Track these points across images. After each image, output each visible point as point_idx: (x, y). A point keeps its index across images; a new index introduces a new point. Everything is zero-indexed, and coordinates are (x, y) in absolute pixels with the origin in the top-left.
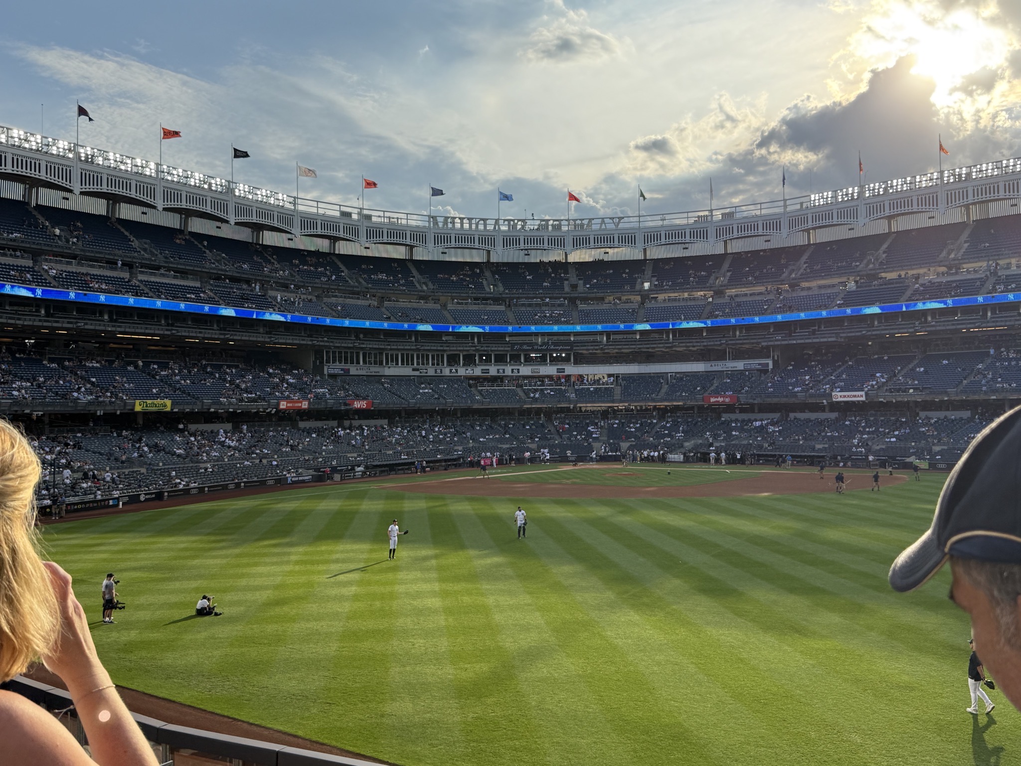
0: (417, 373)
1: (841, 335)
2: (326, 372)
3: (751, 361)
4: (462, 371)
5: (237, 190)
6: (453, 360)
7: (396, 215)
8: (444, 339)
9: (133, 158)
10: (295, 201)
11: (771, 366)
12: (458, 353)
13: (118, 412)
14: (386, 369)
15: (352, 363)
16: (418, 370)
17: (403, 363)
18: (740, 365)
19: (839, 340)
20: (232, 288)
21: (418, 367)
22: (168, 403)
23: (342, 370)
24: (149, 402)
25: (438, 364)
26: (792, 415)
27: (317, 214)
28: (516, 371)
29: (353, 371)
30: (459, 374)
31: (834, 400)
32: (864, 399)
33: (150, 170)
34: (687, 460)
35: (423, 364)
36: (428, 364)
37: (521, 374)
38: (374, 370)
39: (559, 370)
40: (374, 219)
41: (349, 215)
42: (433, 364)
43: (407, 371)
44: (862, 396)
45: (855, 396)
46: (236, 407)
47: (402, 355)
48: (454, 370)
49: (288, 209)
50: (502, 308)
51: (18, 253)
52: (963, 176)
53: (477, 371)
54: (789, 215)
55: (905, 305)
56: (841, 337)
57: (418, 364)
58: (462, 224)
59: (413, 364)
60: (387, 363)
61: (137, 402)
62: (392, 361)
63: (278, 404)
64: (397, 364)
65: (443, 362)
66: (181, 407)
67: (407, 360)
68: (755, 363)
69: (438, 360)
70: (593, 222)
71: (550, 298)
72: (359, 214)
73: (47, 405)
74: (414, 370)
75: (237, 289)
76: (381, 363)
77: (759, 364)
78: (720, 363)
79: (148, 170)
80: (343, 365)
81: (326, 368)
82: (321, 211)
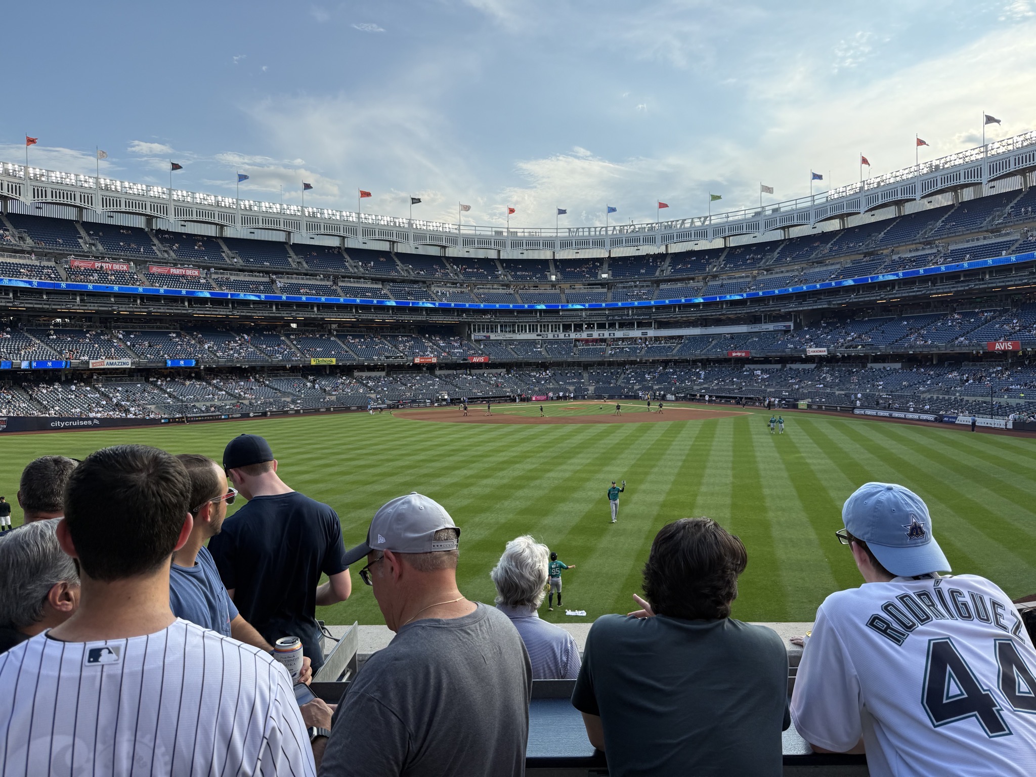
0: (540, 338)
1: (834, 303)
2: (473, 338)
3: (779, 324)
4: (573, 335)
5: (414, 225)
6: (567, 328)
7: (534, 231)
8: (561, 314)
9: (341, 212)
10: (459, 227)
11: (792, 328)
12: (570, 323)
13: (301, 366)
14: (518, 335)
15: (492, 332)
16: (540, 335)
17: (530, 331)
18: (771, 327)
19: (832, 306)
20: (405, 287)
21: (541, 333)
22: (334, 360)
23: (484, 336)
24: (320, 359)
25: (556, 331)
26: (788, 366)
27: (476, 235)
28: (612, 335)
29: (493, 336)
30: (571, 338)
31: (808, 354)
32: (826, 353)
33: (353, 218)
34: (677, 399)
35: (544, 331)
36: (548, 331)
37: (616, 336)
38: (508, 336)
39: (643, 334)
40: (519, 234)
41: (501, 233)
42: (552, 331)
43: (532, 336)
44: (825, 351)
45: (820, 351)
46: (383, 362)
47: (530, 326)
48: (567, 335)
49: (454, 233)
50: (605, 290)
51: (261, 274)
52: (933, 167)
53: (584, 335)
54: (816, 208)
55: (871, 277)
56: (834, 304)
57: (541, 331)
58: (589, 232)
59: (537, 331)
60: (518, 331)
61: (312, 359)
62: (522, 330)
63: (414, 360)
64: (526, 332)
65: (559, 329)
66: (344, 362)
67: (533, 329)
68: (781, 326)
69: (556, 328)
70: (686, 222)
71: (640, 281)
72: (508, 232)
73: (251, 362)
74: (537, 335)
75: (408, 288)
76: (514, 331)
77: (784, 326)
78: (758, 325)
79: (351, 218)
80: (485, 334)
81: (473, 336)
82: (478, 233)
